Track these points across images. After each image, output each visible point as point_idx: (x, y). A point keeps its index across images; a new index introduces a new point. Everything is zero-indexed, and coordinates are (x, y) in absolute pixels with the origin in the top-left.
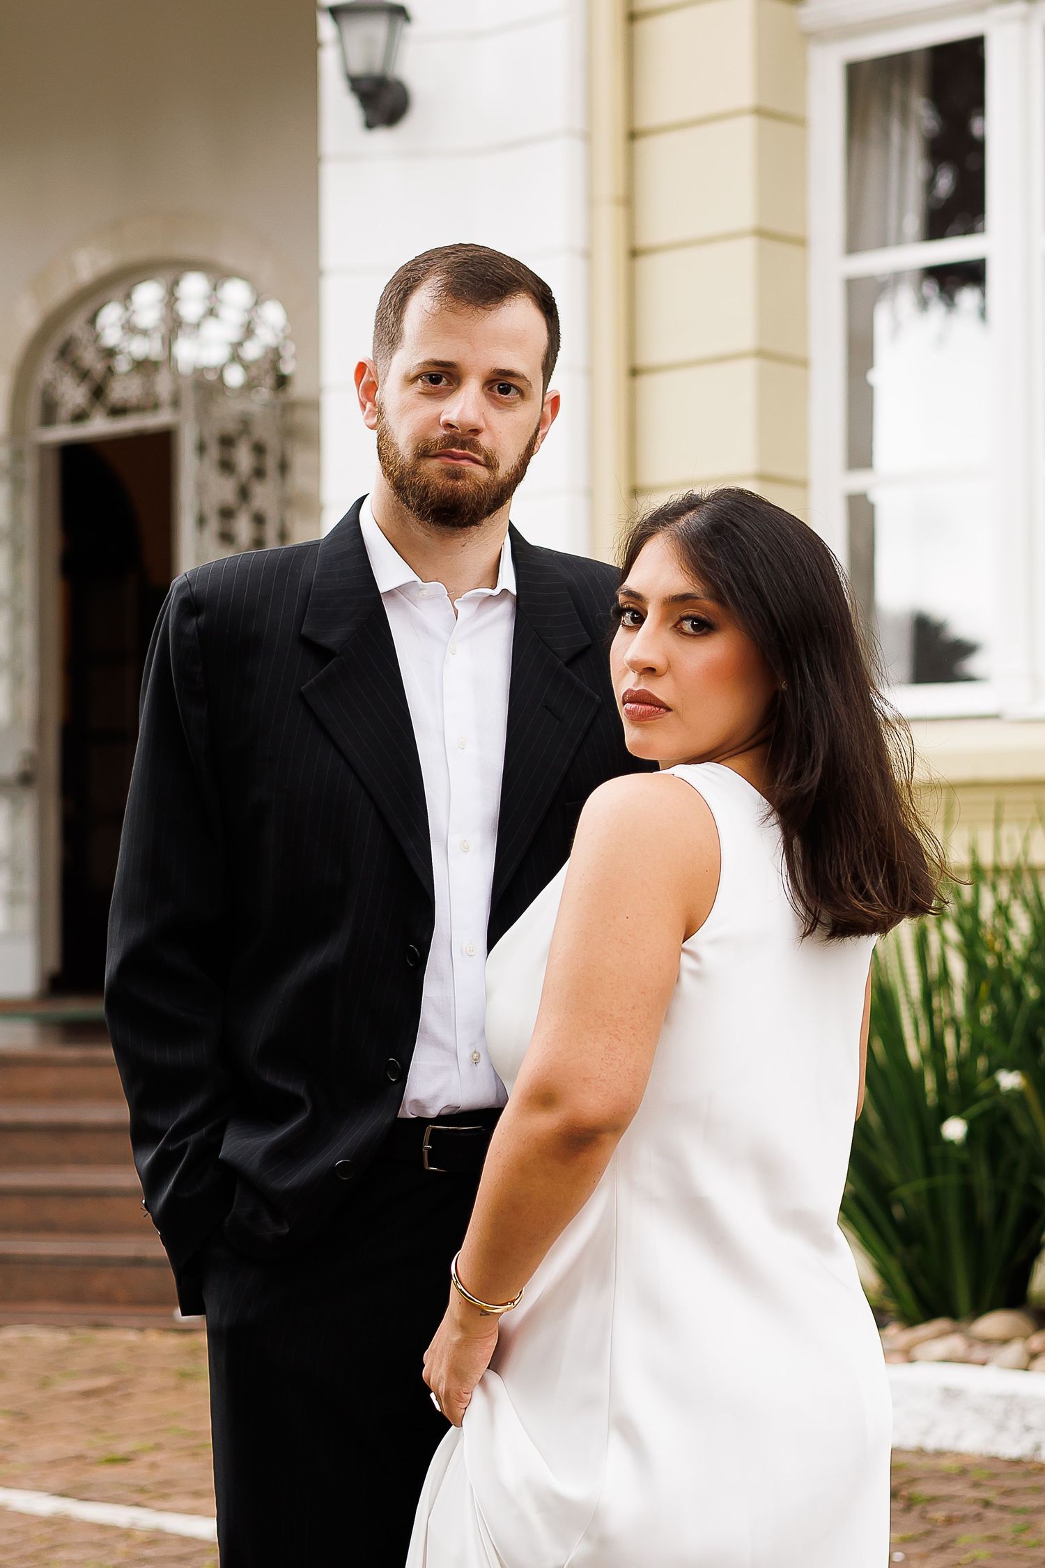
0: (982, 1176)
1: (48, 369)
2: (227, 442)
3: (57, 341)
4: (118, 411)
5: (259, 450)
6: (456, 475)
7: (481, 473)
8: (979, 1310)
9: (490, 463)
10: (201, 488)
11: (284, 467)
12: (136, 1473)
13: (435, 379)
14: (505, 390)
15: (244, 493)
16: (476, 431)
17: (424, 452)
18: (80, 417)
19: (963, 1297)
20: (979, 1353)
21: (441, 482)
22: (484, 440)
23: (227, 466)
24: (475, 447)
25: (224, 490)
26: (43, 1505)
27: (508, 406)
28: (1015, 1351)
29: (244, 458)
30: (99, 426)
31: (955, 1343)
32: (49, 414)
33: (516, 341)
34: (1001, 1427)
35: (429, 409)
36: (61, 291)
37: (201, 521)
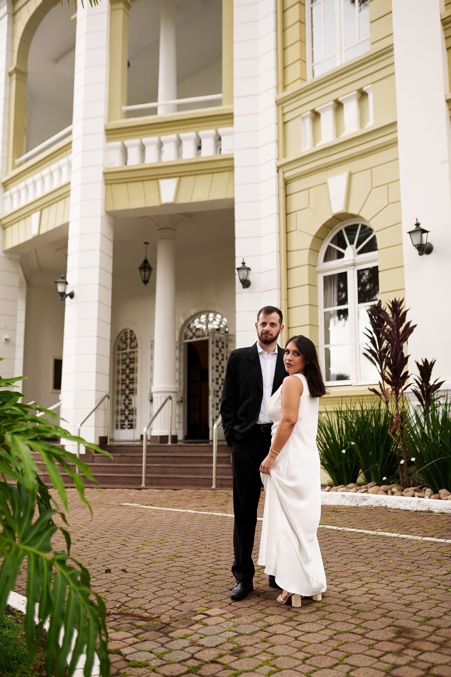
0: (348, 461)
1: (186, 330)
2: (217, 342)
3: (187, 325)
4: (197, 337)
5: (223, 343)
6: (266, 337)
7: (270, 337)
8: (348, 483)
9: (272, 335)
10: (213, 350)
11: (227, 346)
12: (208, 508)
13: (263, 324)
14: (273, 325)
15: (220, 351)
16: (269, 331)
17: (262, 335)
18: (191, 338)
19: (346, 481)
20: (348, 490)
21: (265, 338)
22: (270, 332)
23: (217, 346)
24: (269, 333)
25: (217, 350)
26: (193, 512)
27: (274, 327)
28: (354, 489)
29: (220, 345)
30: (195, 339)
31: (344, 488)
32: (186, 337)
33: (274, 318)
34: (352, 501)
35: (263, 328)
36: (188, 316)
37: (213, 355)
